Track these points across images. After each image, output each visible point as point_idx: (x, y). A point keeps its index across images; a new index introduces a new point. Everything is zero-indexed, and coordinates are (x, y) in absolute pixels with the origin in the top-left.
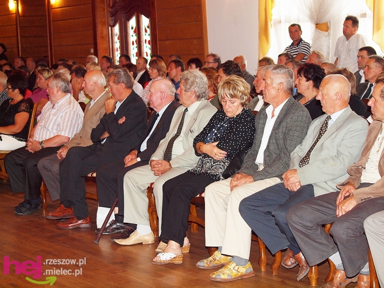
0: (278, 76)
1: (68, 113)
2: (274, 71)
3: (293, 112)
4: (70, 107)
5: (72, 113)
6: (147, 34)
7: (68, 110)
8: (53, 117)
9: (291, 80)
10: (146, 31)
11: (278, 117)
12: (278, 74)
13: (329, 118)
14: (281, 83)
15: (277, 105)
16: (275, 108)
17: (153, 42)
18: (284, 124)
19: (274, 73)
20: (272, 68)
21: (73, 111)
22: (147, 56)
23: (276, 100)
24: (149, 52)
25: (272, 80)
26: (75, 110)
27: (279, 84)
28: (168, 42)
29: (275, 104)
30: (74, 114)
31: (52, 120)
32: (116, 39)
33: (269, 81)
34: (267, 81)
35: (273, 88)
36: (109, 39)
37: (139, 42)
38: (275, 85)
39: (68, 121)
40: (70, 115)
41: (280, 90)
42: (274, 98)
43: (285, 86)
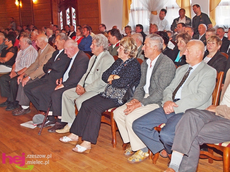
0: (154, 41)
1: (30, 56)
2: (151, 38)
3: (163, 62)
4: (30, 53)
5: (32, 55)
6: (74, 16)
7: (30, 54)
8: (22, 59)
9: (162, 44)
10: (74, 14)
11: (154, 66)
12: (153, 40)
13: (191, 68)
14: (156, 46)
15: (153, 59)
16: (152, 60)
17: (77, 19)
18: (157, 70)
19: (151, 40)
20: (150, 37)
21: (32, 54)
22: (74, 25)
23: (152, 56)
24: (75, 23)
25: (150, 44)
26: (33, 54)
27: (155, 46)
28: (83, 19)
29: (152, 58)
30: (33, 56)
31: (22, 60)
32: (61, 18)
33: (148, 45)
34: (147, 45)
35: (151, 49)
36: (58, 18)
37: (71, 19)
38: (151, 47)
39: (30, 60)
40: (30, 57)
41: (155, 51)
42: (151, 55)
43: (158, 47)
